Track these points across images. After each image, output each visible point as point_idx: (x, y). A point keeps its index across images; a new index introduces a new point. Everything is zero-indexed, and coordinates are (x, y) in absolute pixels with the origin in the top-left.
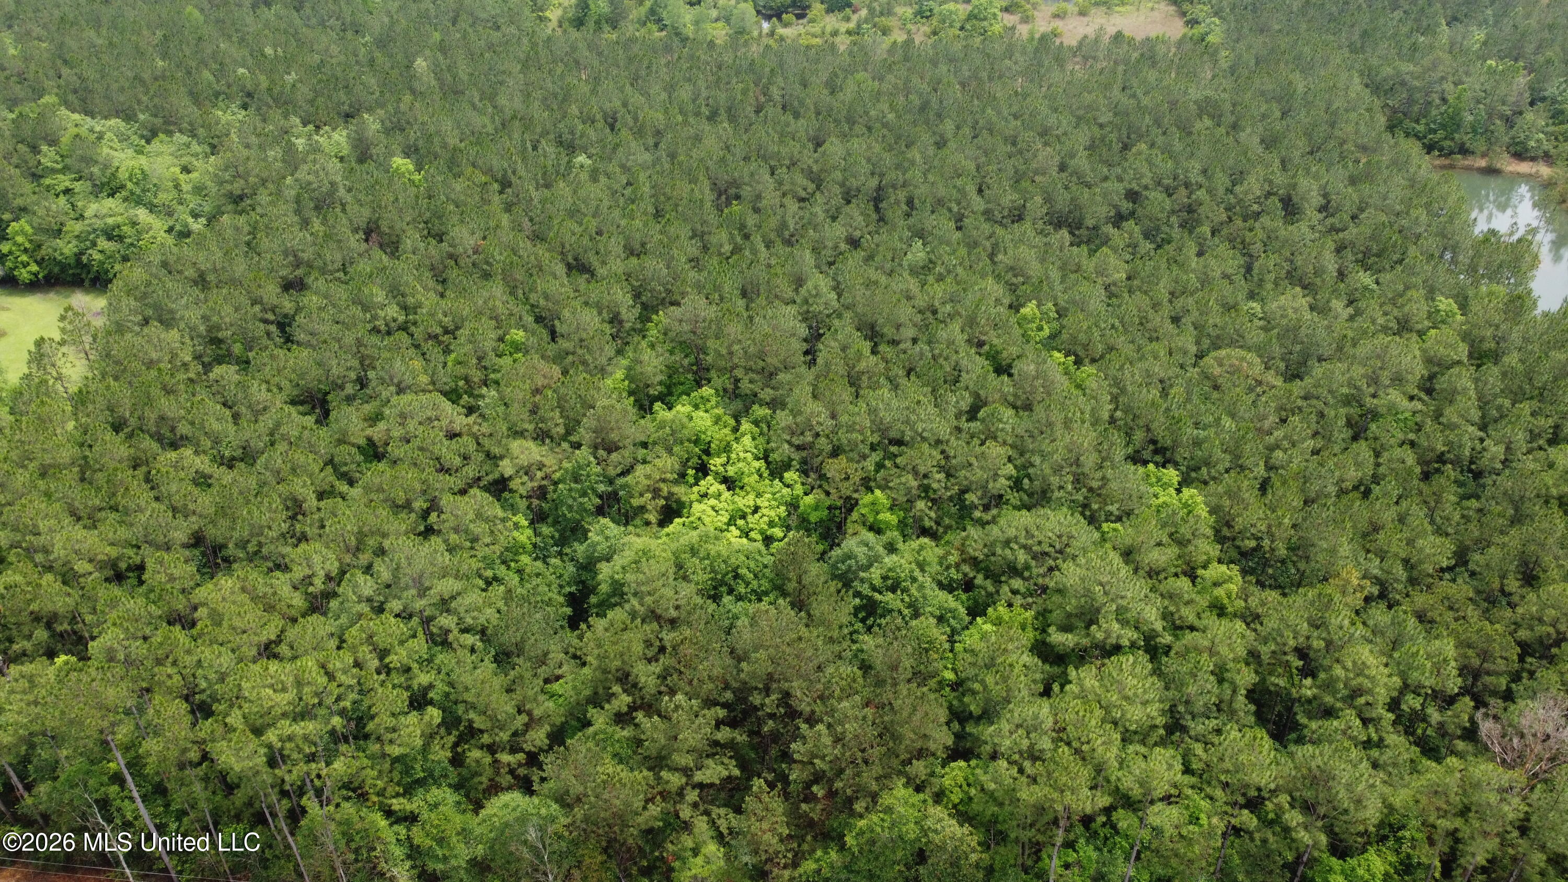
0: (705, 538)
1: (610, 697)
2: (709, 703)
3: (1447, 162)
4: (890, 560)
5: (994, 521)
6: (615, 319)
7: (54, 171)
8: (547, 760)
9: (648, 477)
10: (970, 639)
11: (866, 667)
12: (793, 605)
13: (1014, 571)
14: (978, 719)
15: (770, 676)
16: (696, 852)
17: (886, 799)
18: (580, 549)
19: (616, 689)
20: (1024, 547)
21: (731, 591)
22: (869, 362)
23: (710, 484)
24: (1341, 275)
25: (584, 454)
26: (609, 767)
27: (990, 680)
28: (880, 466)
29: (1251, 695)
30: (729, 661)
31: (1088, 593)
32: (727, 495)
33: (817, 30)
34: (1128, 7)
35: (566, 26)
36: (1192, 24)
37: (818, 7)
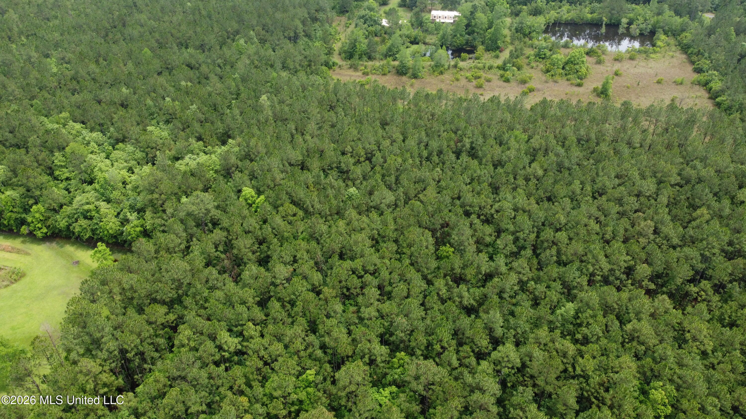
7: (61, 167)
33: (480, 65)
34: (658, 55)
35: (343, 55)
36: (699, 71)
37: (481, 48)
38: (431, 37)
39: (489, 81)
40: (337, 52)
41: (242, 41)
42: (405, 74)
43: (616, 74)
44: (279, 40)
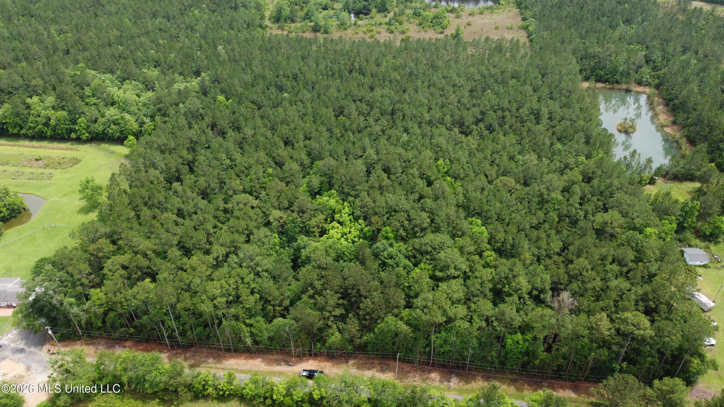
0: (334, 243)
1: (307, 291)
2: (337, 292)
3: (611, 86)
4: (390, 249)
5: (422, 237)
6: (302, 164)
7: (89, 96)
8: (291, 308)
9: (316, 222)
10: (413, 274)
11: (382, 282)
12: (360, 263)
13: (427, 253)
14: (413, 297)
15: (354, 285)
16: (333, 334)
17: (386, 319)
18: (295, 244)
19: (309, 288)
20: (431, 246)
21: (342, 259)
22: (387, 182)
23: (335, 224)
24: (552, 144)
25: (295, 215)
26: (309, 310)
27: (416, 286)
28: (388, 219)
29: (491, 290)
30: (342, 280)
31: (446, 261)
32: (340, 227)
33: (374, 22)
34: (500, 10)
35: (273, 20)
36: (524, 19)
37: (374, 11)
38: (338, 4)
39: (379, 33)
40: (267, 18)
41: (196, 12)
42: (319, 31)
43: (468, 24)
44: (225, 9)
